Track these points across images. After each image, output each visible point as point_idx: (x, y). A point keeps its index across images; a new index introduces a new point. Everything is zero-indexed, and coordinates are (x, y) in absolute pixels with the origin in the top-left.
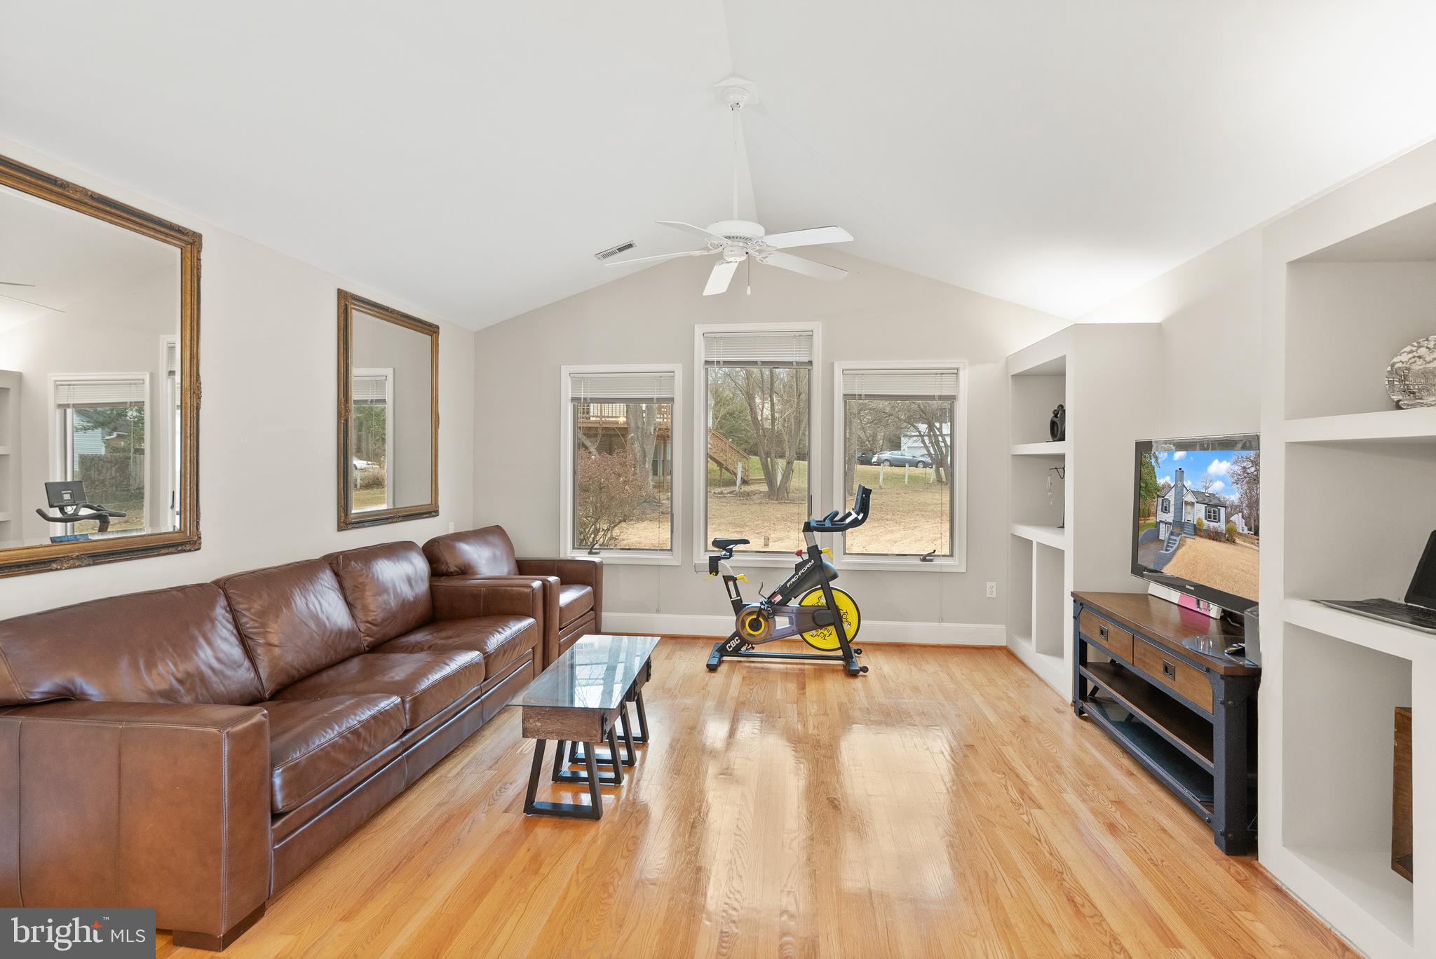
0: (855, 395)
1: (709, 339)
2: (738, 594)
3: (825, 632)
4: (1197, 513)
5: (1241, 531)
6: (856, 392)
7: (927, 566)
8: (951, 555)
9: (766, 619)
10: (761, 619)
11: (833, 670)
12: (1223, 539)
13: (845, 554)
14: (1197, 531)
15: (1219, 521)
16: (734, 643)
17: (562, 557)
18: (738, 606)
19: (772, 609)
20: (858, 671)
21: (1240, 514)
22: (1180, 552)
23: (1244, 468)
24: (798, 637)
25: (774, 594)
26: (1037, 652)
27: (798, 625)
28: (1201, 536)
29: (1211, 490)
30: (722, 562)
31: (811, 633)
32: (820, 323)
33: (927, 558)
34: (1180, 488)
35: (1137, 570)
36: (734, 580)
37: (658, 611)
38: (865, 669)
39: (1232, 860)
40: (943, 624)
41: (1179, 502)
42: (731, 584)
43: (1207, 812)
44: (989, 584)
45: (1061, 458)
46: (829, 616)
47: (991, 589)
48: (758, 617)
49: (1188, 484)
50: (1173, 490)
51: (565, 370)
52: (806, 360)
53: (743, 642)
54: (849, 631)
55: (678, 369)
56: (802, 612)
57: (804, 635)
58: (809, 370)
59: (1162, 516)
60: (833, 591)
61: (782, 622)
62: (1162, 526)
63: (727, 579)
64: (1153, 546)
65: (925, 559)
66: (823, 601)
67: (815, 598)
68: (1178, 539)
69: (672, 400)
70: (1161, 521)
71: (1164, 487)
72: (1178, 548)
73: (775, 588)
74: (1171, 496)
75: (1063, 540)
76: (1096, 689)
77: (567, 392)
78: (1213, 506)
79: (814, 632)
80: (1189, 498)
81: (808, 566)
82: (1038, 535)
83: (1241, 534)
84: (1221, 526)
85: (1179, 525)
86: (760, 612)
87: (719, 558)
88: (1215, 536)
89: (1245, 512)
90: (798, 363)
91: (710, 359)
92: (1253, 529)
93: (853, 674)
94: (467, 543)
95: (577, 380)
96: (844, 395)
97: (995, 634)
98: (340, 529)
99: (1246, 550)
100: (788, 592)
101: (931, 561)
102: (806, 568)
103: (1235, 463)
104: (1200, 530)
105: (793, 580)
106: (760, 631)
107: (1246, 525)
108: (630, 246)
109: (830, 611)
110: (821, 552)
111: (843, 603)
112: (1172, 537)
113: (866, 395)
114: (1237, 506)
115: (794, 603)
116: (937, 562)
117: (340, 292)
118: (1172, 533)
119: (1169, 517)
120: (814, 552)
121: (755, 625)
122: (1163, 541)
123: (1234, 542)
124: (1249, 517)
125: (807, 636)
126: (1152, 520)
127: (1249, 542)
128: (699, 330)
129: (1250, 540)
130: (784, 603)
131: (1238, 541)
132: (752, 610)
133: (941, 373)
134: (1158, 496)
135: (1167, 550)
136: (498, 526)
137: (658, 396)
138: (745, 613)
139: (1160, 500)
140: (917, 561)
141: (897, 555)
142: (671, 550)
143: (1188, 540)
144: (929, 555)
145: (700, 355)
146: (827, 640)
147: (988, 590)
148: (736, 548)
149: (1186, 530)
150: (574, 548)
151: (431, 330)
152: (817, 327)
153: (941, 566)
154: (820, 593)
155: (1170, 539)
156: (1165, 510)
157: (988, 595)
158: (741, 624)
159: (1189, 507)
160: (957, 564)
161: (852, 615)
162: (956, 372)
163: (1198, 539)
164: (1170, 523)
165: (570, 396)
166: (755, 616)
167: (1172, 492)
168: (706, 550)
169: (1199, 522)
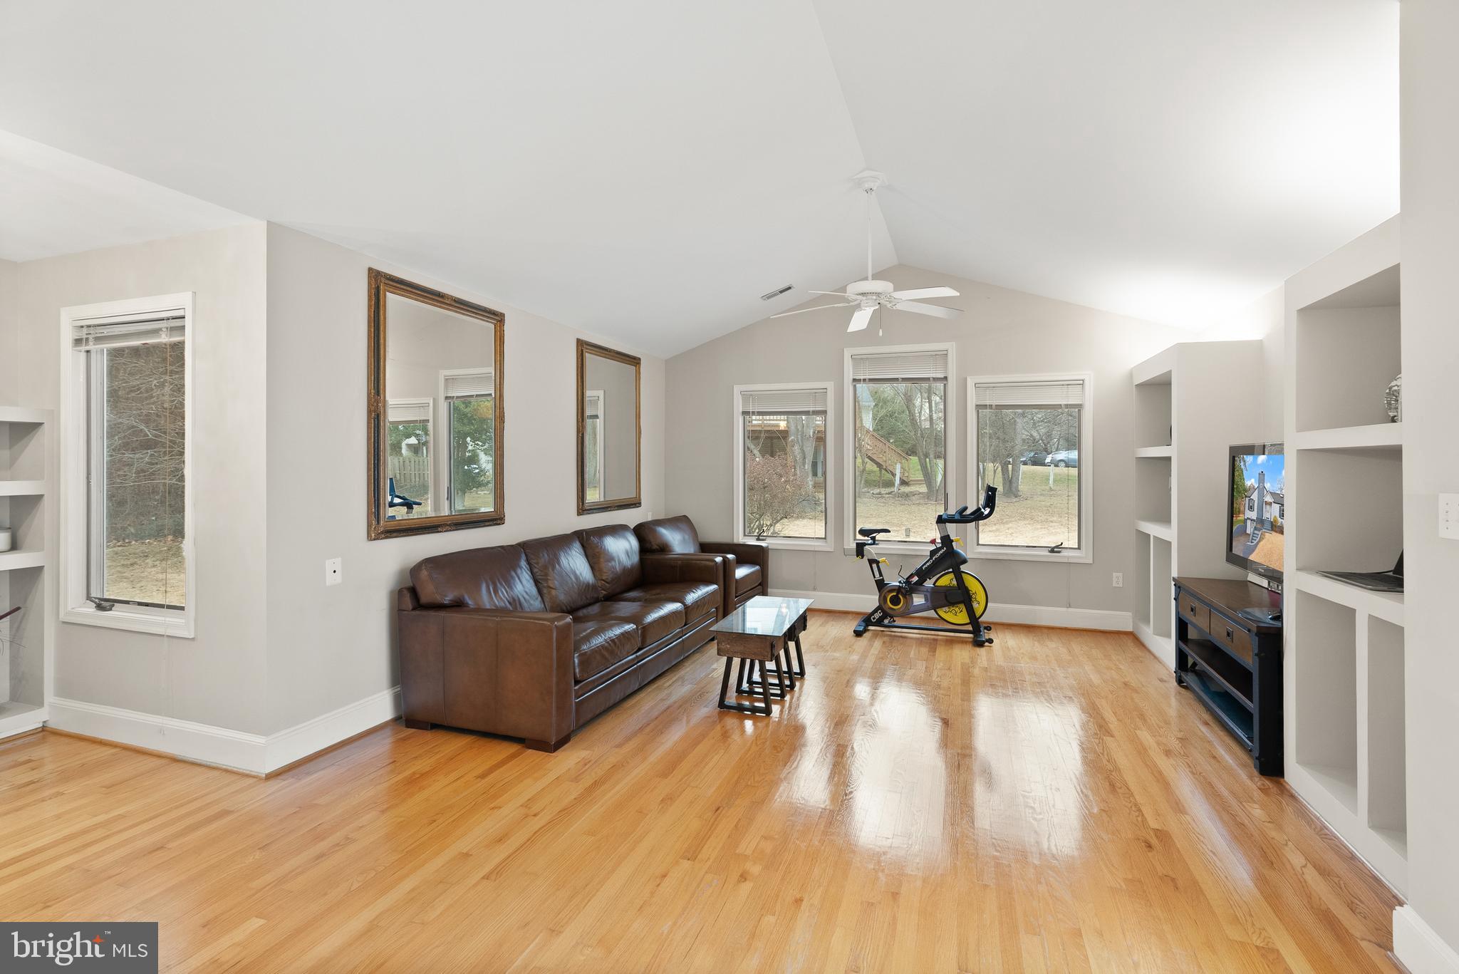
0: (986, 405)
1: (857, 360)
2: (881, 574)
3: (957, 609)
6: (988, 403)
7: (1054, 557)
8: (1079, 548)
9: (904, 596)
10: (900, 597)
11: (963, 641)
13: (978, 544)
14: (1271, 527)
16: (877, 615)
17: (736, 541)
18: (881, 584)
19: (909, 588)
20: (984, 642)
22: (1261, 543)
24: (932, 613)
25: (912, 576)
26: (1154, 634)
27: (932, 602)
28: (1276, 532)
30: (867, 547)
31: (944, 609)
32: (955, 344)
33: (1055, 550)
34: (1262, 489)
35: (1232, 558)
36: (877, 562)
37: (815, 589)
38: (990, 641)
39: (1263, 778)
40: (1070, 610)
41: (1261, 504)
42: (874, 566)
43: (1250, 744)
44: (1115, 575)
45: (1169, 459)
46: (960, 596)
47: (1117, 579)
48: (898, 594)
49: (1268, 485)
50: (1257, 491)
51: (737, 389)
52: (942, 376)
53: (885, 615)
54: (978, 608)
55: (830, 386)
56: (936, 591)
57: (937, 610)
58: (945, 385)
59: (1249, 514)
60: (963, 574)
61: (918, 600)
62: (1249, 522)
63: (871, 562)
64: (1242, 539)
65: (1052, 550)
66: (954, 582)
67: (947, 580)
68: (1259, 534)
69: (824, 412)
70: (1248, 518)
71: (1250, 489)
72: (1259, 541)
73: (913, 571)
74: (1255, 496)
75: (1169, 533)
76: (1195, 664)
77: (739, 407)
79: (946, 609)
80: (1268, 499)
81: (941, 552)
82: (1154, 530)
85: (1260, 521)
86: (899, 589)
87: (865, 544)
90: (934, 379)
91: (857, 378)
93: (980, 644)
94: (664, 528)
95: (746, 397)
96: (977, 406)
97: (1121, 620)
98: (579, 514)
100: (923, 574)
101: (1059, 552)
102: (939, 554)
104: (1273, 526)
105: (928, 564)
106: (899, 606)
108: (790, 288)
109: (959, 591)
110: (952, 541)
111: (972, 585)
112: (1256, 532)
113: (997, 406)
115: (929, 584)
116: (1064, 553)
117: (578, 340)
118: (1255, 529)
119: (1253, 515)
120: (946, 540)
121: (895, 601)
122: (1249, 535)
125: (941, 612)
126: (1241, 517)
128: (848, 353)
130: (920, 583)
132: (894, 588)
133: (1068, 384)
134: (1246, 497)
135: (1252, 542)
136: (684, 516)
137: (814, 408)
138: (889, 589)
139: (1247, 499)
140: (1043, 552)
141: (1027, 547)
142: (825, 539)
143: (1268, 536)
144: (1057, 547)
145: (849, 374)
146: (958, 616)
147: (1115, 580)
148: (879, 537)
149: (1265, 525)
150: (745, 535)
151: (634, 361)
152: (951, 347)
153: (1068, 557)
154: (952, 576)
155: (1254, 533)
156: (1251, 508)
157: (1114, 585)
158: (883, 599)
159: (1268, 507)
160: (1085, 556)
161: (980, 596)
162: (1082, 384)
163: (1274, 533)
164: (1254, 520)
165: (741, 411)
166: (895, 594)
167: (1256, 493)
169: (1275, 520)
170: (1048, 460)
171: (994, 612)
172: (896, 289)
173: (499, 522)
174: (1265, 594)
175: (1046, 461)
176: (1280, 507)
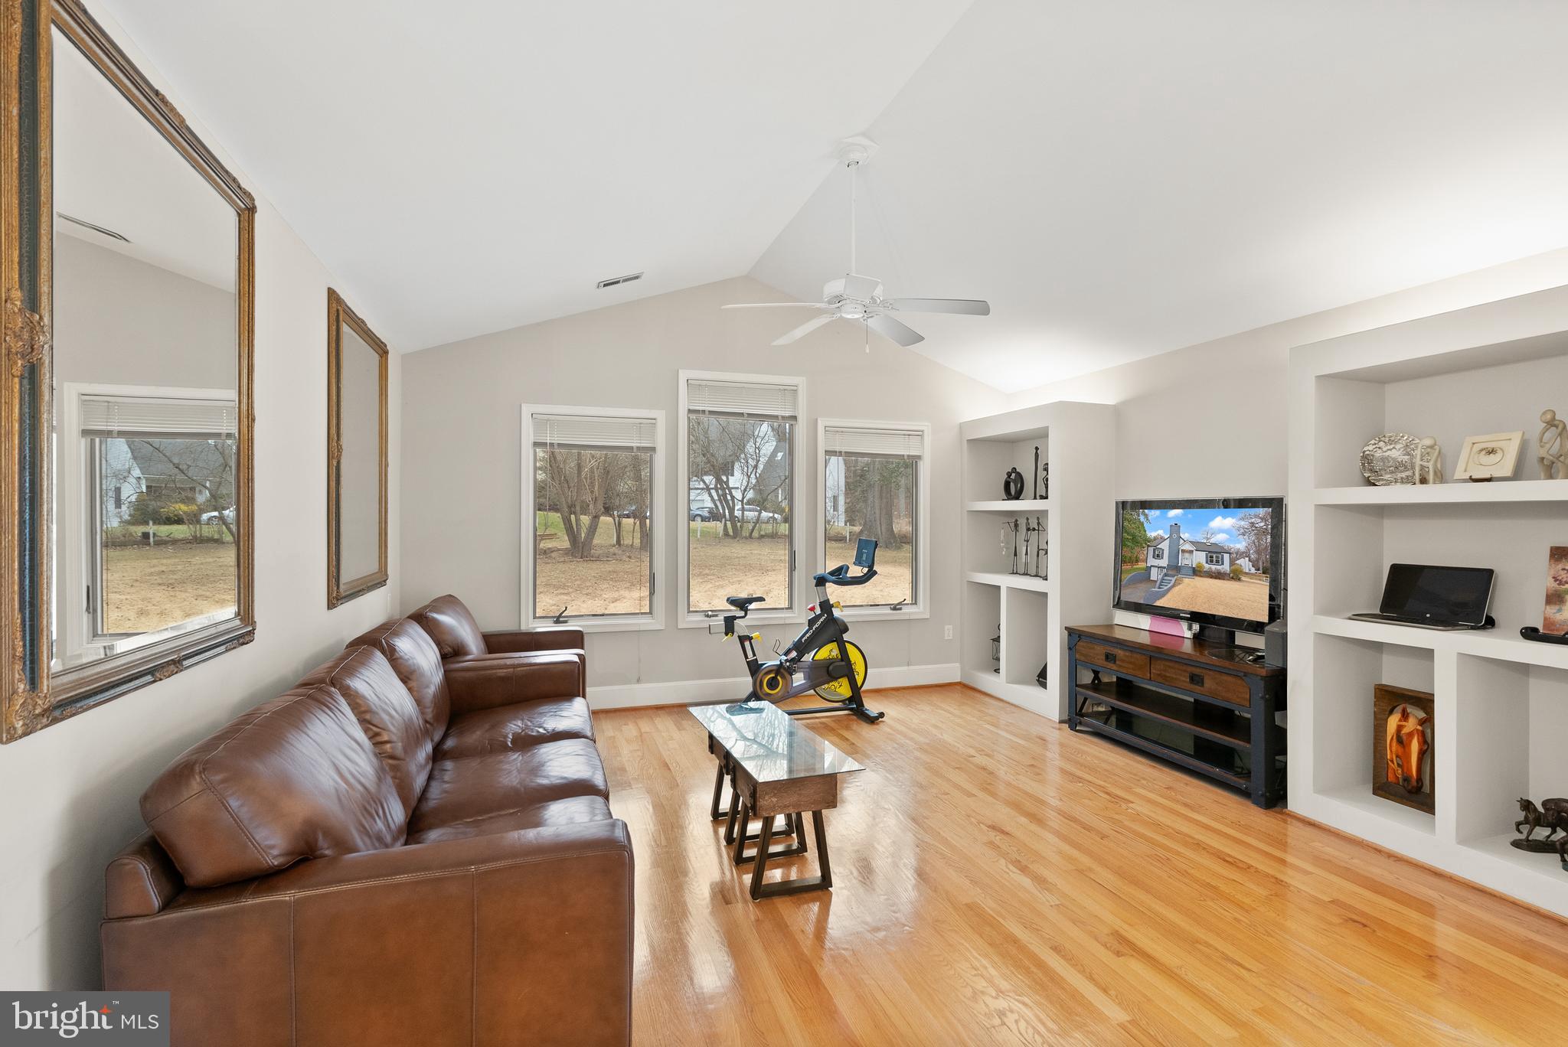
0: (836, 452)
1: (694, 386)
2: (754, 655)
3: (837, 684)
4: (1200, 558)
5: (1247, 571)
6: (838, 449)
7: (897, 615)
8: (915, 603)
9: (783, 677)
10: (779, 678)
12: (1226, 578)
14: (1196, 572)
15: (1223, 564)
17: (524, 628)
18: (754, 668)
19: (787, 666)
20: (877, 718)
21: (1247, 559)
22: (1176, 589)
23: (1252, 523)
24: (812, 692)
25: (790, 650)
26: (1007, 683)
27: (812, 680)
28: (1200, 576)
29: (1212, 541)
30: (738, 621)
31: (824, 686)
32: (804, 378)
33: (898, 607)
34: (1175, 539)
35: (1119, 604)
36: (750, 639)
37: (638, 681)
38: (880, 716)
40: (912, 667)
41: (1175, 550)
42: (747, 644)
44: (947, 627)
45: (1044, 512)
46: (841, 668)
47: (949, 632)
48: (776, 676)
49: (1185, 536)
51: (527, 410)
52: (787, 414)
54: (859, 680)
55: (660, 416)
56: (816, 665)
57: (817, 689)
58: (792, 425)
59: (1151, 561)
60: (845, 643)
61: (799, 679)
62: (1154, 570)
63: (742, 639)
64: (1143, 585)
65: (895, 608)
66: (836, 653)
67: (828, 652)
68: (1173, 580)
69: (653, 449)
70: (1152, 566)
71: (1155, 539)
72: (1173, 586)
73: (789, 644)
74: (1164, 546)
75: (1047, 586)
77: (528, 436)
78: (1215, 553)
79: (826, 684)
80: (1186, 547)
81: (822, 620)
82: (1009, 581)
83: (1246, 573)
84: (1226, 567)
85: (1175, 569)
86: (777, 669)
87: (735, 618)
88: (1219, 576)
89: (1252, 556)
90: (782, 417)
91: (691, 408)
92: (1261, 569)
93: (868, 719)
95: (539, 420)
96: (826, 451)
97: (951, 672)
98: (330, 605)
99: (1253, 585)
100: (803, 647)
101: (900, 609)
102: (819, 623)
103: (1242, 519)
104: (1200, 571)
105: (808, 635)
107: (1253, 566)
108: (637, 278)
109: (843, 663)
110: (832, 606)
111: (853, 655)
112: (1165, 578)
113: (845, 452)
114: (1243, 553)
115: (808, 658)
116: (906, 610)
117: (331, 292)
118: (1166, 575)
119: (1164, 562)
120: (826, 606)
121: (771, 685)
122: (1156, 581)
123: (1239, 579)
124: (1257, 560)
125: (820, 689)
126: (1142, 565)
127: (1256, 579)
128: (683, 375)
129: (1259, 578)
130: (799, 658)
131: (1243, 578)
132: (770, 668)
133: (909, 434)
134: (1149, 546)
135: (1160, 588)
136: (450, 596)
137: (639, 445)
138: (763, 672)
139: (1151, 549)
140: (887, 611)
141: (871, 605)
142: (651, 613)
143: (1186, 581)
144: (900, 604)
145: (684, 402)
146: (839, 691)
147: (946, 632)
148: (752, 606)
149: (1183, 571)
150: (535, 617)
151: (380, 347)
152: (802, 383)
153: (910, 614)
154: (834, 645)
155: (1163, 580)
156: (1158, 556)
157: (946, 638)
159: (1187, 555)
160: (921, 610)
161: (859, 667)
162: (920, 434)
163: (1197, 578)
164: (1165, 568)
165: (532, 440)
166: (773, 675)
167: (1167, 542)
168: (689, 612)
169: (1200, 566)
173: (247, 639)
176: (1207, 555)
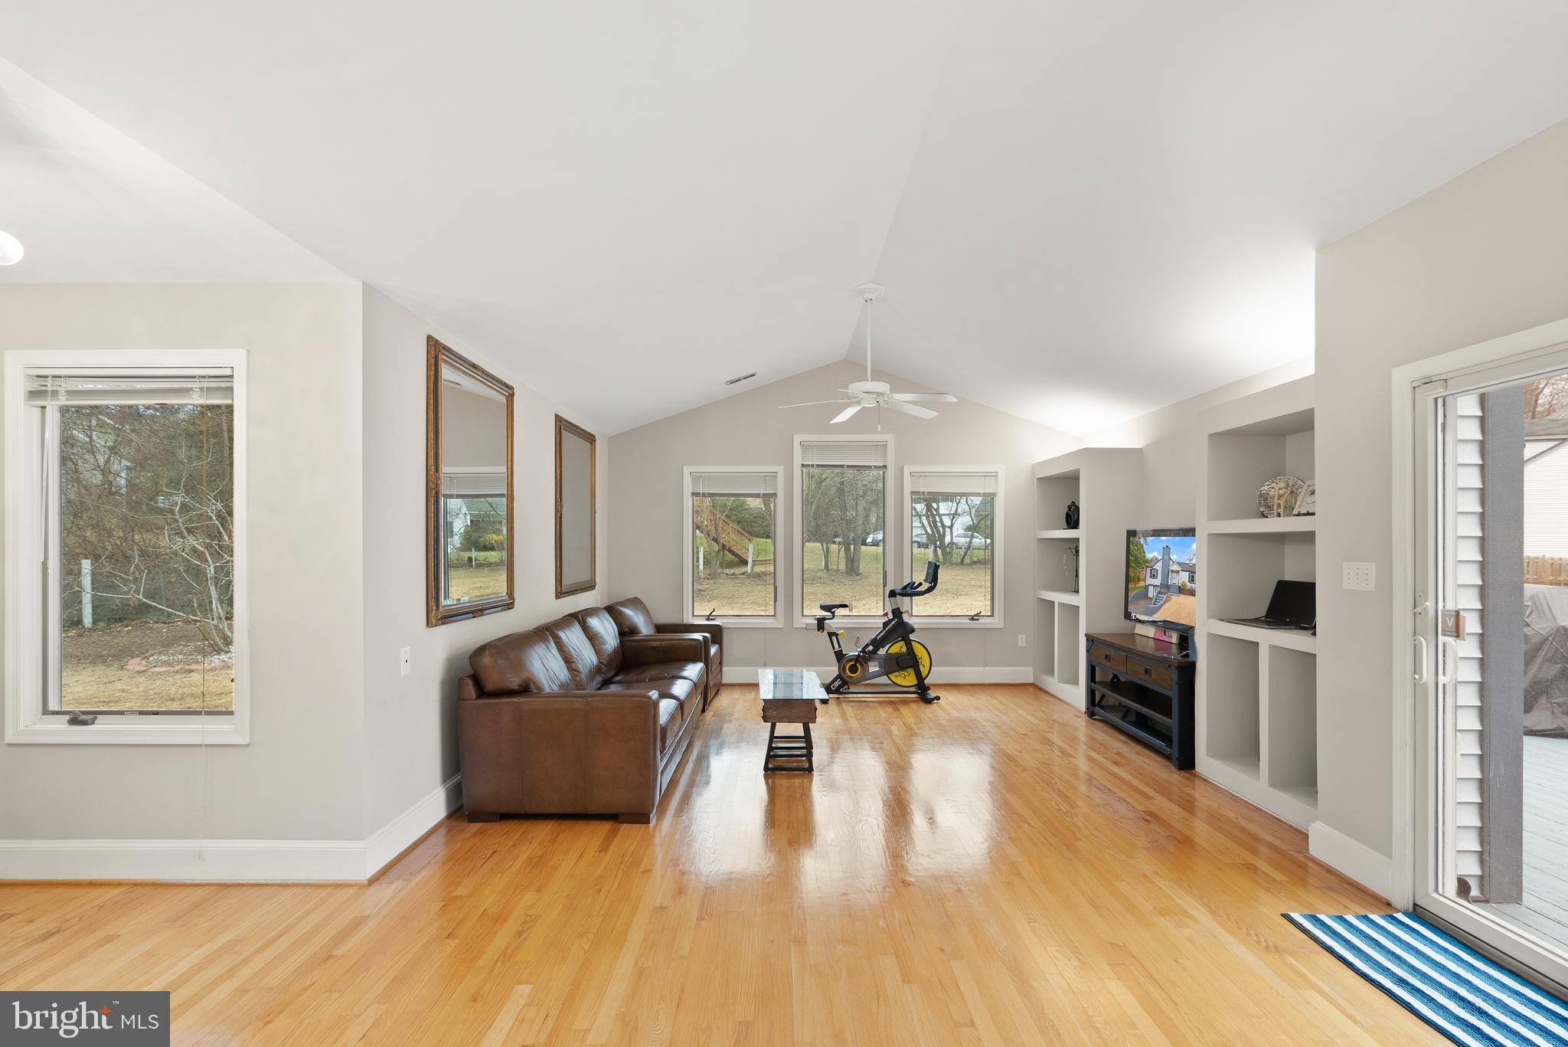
0: (920, 492)
1: (806, 447)
2: (840, 646)
3: (906, 673)
6: (921, 490)
7: (974, 624)
8: (992, 616)
9: (861, 665)
10: (858, 665)
11: (913, 701)
16: (836, 684)
17: (685, 622)
18: (840, 656)
19: (863, 659)
20: (933, 699)
24: (884, 679)
25: (867, 645)
26: (1059, 684)
27: (885, 669)
28: (1185, 594)
30: (827, 621)
31: (895, 674)
32: (893, 435)
33: (975, 618)
34: (1165, 560)
36: (837, 635)
38: (938, 698)
40: (986, 668)
41: (1166, 573)
42: (834, 638)
44: (1020, 636)
45: (1077, 540)
46: (908, 661)
47: (1022, 640)
48: (856, 663)
49: (1172, 557)
51: (687, 470)
52: (882, 465)
53: (845, 683)
54: (924, 671)
55: (780, 470)
56: (889, 657)
57: (890, 675)
58: (883, 472)
59: (1150, 581)
60: (912, 642)
61: (873, 668)
62: (1151, 589)
63: (831, 635)
64: (1142, 603)
65: (972, 618)
66: (904, 649)
67: (898, 648)
69: (775, 495)
70: (1150, 585)
71: (1152, 560)
73: (868, 641)
74: (1158, 567)
75: (1079, 600)
77: (688, 488)
79: (897, 674)
80: (1175, 567)
81: (893, 623)
82: (1059, 598)
85: (1165, 586)
86: (857, 659)
87: (825, 619)
90: (875, 467)
91: (805, 463)
93: (929, 701)
94: (628, 608)
95: (696, 478)
96: (912, 492)
97: (1024, 674)
98: (557, 597)
100: (877, 643)
101: (978, 620)
102: (891, 625)
104: (1182, 590)
105: (882, 634)
106: (854, 675)
108: (753, 376)
109: (910, 657)
110: (902, 613)
111: (919, 651)
112: (1159, 595)
113: (928, 492)
115: (882, 652)
116: (982, 620)
117: (557, 417)
118: (1159, 593)
119: (1157, 582)
120: (897, 613)
121: (853, 669)
122: (1151, 598)
125: (892, 677)
126: (1142, 584)
128: (797, 439)
130: (875, 652)
132: (850, 658)
133: (985, 476)
134: (1147, 567)
135: (1154, 605)
136: (637, 597)
137: (764, 492)
138: (847, 659)
139: (1149, 569)
140: (967, 620)
141: (951, 616)
142: (774, 616)
144: (977, 615)
145: (798, 459)
146: (908, 679)
147: (1020, 641)
148: (839, 612)
149: (1171, 590)
150: (693, 616)
151: (590, 438)
152: (889, 438)
153: (985, 624)
154: (902, 643)
155: (1157, 597)
156: (1154, 576)
157: (1020, 645)
158: (842, 669)
159: (1173, 574)
160: (997, 622)
161: (925, 661)
162: (995, 475)
164: (1158, 586)
165: (690, 492)
166: (853, 663)
167: (1160, 563)
168: (803, 616)
169: (1184, 585)
170: (869, 540)
171: (936, 675)
172: (892, 391)
173: (511, 606)
174: (1152, 643)
175: (868, 541)
176: (1189, 574)
